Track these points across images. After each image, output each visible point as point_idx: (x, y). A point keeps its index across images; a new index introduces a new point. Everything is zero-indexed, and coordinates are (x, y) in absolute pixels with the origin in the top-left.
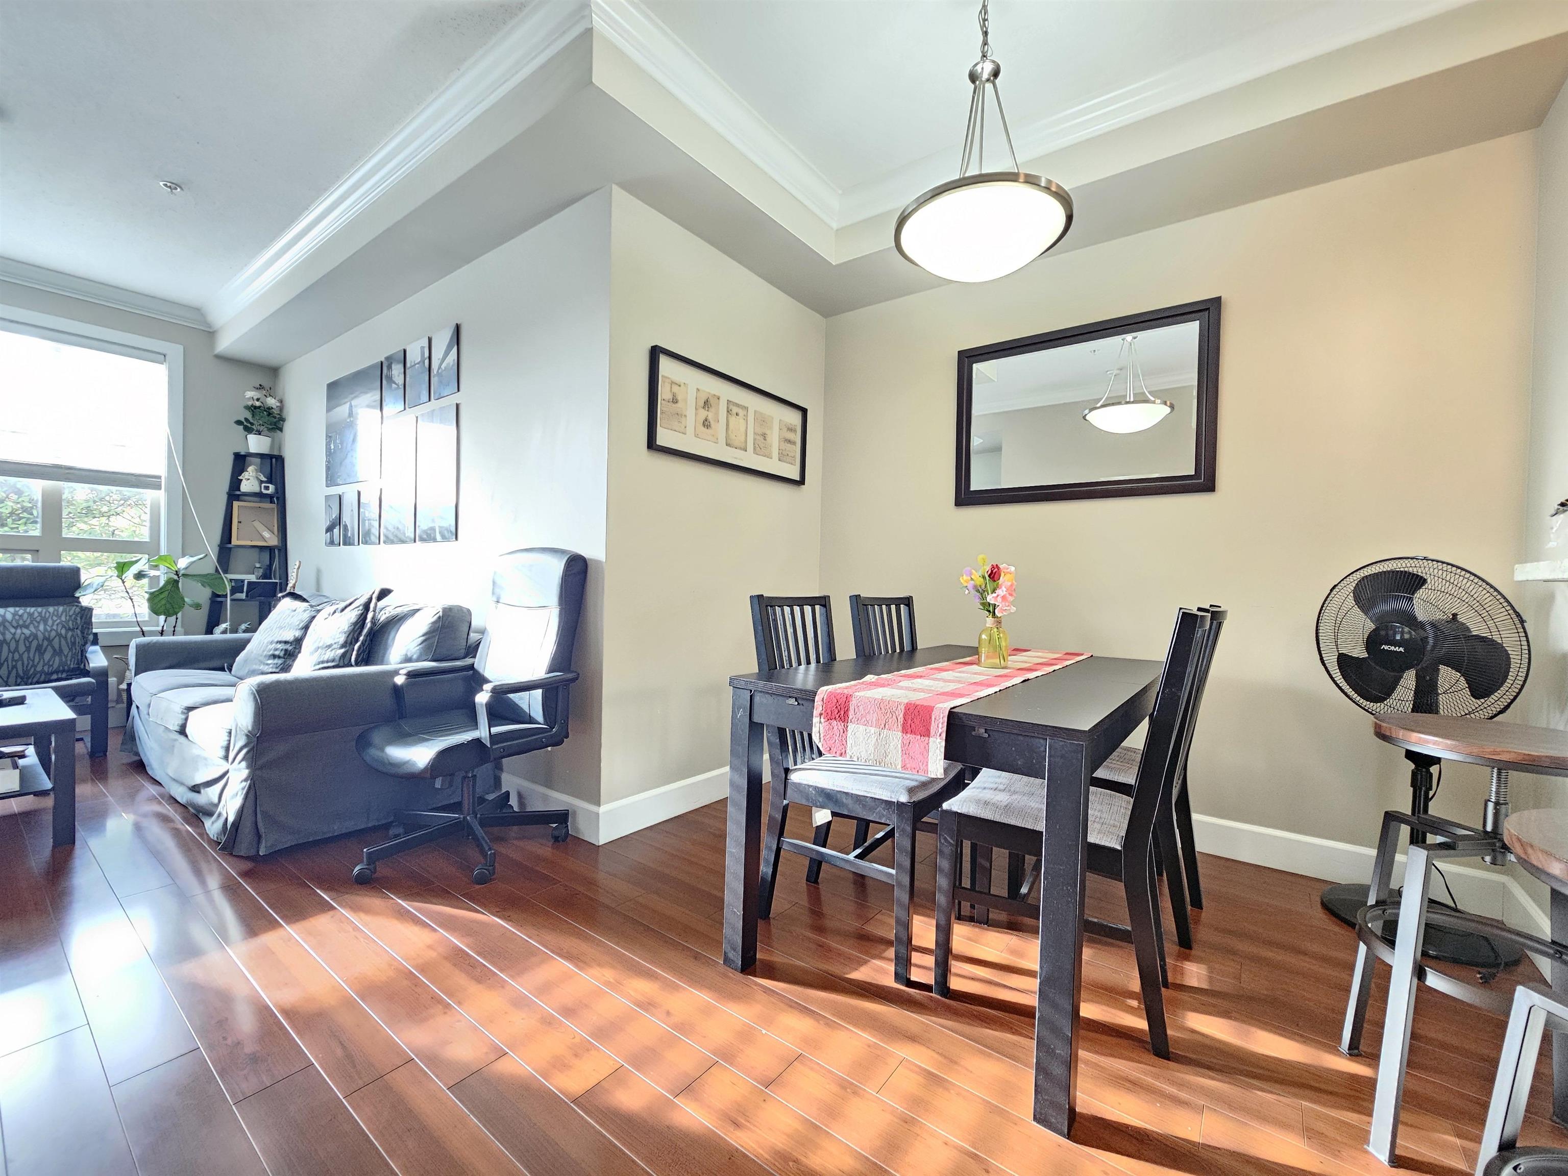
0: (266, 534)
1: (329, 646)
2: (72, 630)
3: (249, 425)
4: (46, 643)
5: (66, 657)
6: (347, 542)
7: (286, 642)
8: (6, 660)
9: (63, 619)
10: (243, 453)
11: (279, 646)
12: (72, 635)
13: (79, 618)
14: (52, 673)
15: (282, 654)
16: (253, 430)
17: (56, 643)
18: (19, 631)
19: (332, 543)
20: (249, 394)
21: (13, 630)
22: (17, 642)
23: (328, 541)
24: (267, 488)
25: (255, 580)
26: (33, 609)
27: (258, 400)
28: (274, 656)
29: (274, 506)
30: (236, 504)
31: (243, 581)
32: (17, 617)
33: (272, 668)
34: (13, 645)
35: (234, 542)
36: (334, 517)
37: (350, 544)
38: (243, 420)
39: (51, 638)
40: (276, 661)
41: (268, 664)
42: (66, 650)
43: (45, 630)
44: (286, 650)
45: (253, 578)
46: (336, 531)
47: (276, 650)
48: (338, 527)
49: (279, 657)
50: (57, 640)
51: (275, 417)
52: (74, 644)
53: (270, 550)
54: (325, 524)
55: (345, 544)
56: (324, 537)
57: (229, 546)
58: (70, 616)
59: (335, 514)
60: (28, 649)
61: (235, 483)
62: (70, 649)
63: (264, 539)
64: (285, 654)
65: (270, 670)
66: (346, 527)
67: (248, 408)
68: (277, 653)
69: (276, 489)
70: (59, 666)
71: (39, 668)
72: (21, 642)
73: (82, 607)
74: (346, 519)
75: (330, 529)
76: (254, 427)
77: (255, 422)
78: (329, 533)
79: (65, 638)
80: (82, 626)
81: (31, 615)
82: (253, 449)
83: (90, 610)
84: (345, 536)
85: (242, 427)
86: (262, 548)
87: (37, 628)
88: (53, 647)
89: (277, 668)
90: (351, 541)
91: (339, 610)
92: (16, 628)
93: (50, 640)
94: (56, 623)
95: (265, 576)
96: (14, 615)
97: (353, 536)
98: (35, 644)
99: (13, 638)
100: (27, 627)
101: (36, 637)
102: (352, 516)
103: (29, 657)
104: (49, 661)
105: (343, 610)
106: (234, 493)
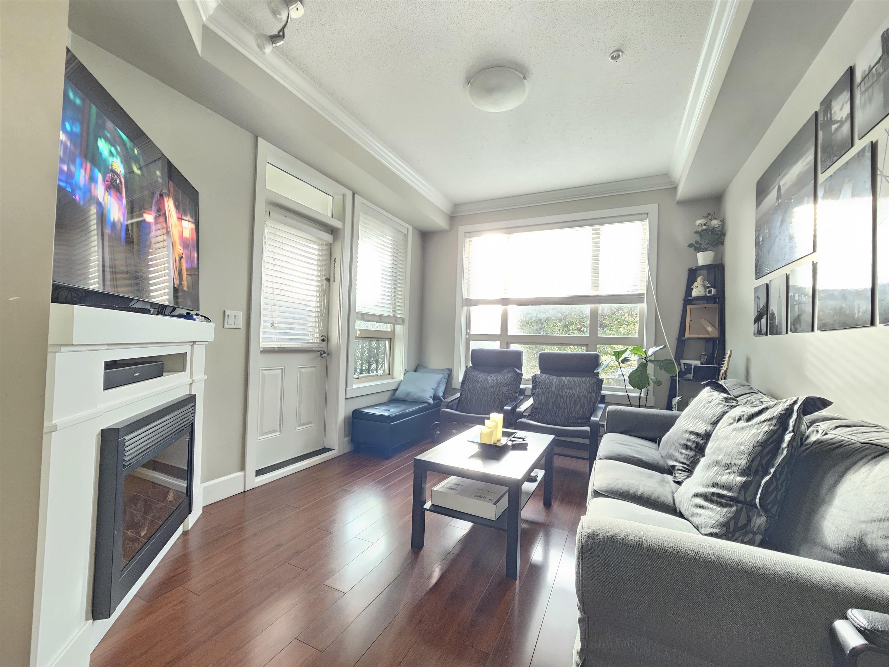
0: (710, 329)
1: (728, 466)
2: (591, 393)
3: (698, 245)
4: (578, 399)
5: (586, 409)
6: (774, 330)
7: (698, 434)
8: (562, 407)
9: (588, 386)
10: (694, 268)
11: (693, 437)
12: (590, 396)
13: (595, 386)
14: (578, 419)
15: (693, 446)
16: (702, 248)
17: (582, 401)
18: (568, 391)
19: (759, 333)
20: (698, 222)
21: (566, 390)
22: (567, 397)
23: (756, 331)
24: (710, 292)
25: (700, 365)
26: (576, 378)
27: (705, 225)
28: (687, 447)
29: (716, 305)
30: (689, 307)
31: (691, 365)
32: (569, 383)
33: (684, 458)
34: (565, 399)
35: (687, 335)
36: (761, 306)
37: (777, 334)
38: (694, 243)
39: (581, 397)
40: (688, 452)
41: (682, 454)
42: (586, 406)
43: (579, 392)
44: (697, 443)
45: (698, 363)
46: (764, 321)
47: (689, 440)
48: (765, 317)
49: (691, 449)
50: (583, 398)
51: (717, 234)
52: (590, 402)
53: (714, 340)
54: (752, 315)
55: (772, 333)
56: (753, 328)
57: (684, 338)
58: (591, 384)
59: (762, 303)
60: (571, 402)
61: (689, 290)
62: (588, 405)
63: (708, 332)
64: (696, 448)
65: (682, 460)
66: (773, 314)
67: (696, 232)
68: (689, 444)
69: (717, 291)
70: (582, 415)
71: (573, 415)
72: (568, 398)
73: (598, 378)
74: (774, 307)
75: (758, 319)
76: (702, 246)
77: (703, 242)
78: (757, 324)
79: (587, 398)
80: (597, 391)
81: (575, 382)
82: (701, 263)
83: (602, 381)
84: (772, 325)
85: (693, 248)
86: (707, 340)
87: (576, 390)
88: (581, 403)
89: (688, 460)
90: (779, 330)
91: (745, 418)
92: (567, 389)
93: (580, 398)
94: (584, 388)
95: (709, 362)
96: (568, 381)
97: (780, 323)
98: (573, 399)
99: (566, 395)
100: (572, 389)
101: (574, 394)
102: (779, 303)
103: (570, 407)
104: (578, 411)
105: (749, 419)
106: (688, 300)
